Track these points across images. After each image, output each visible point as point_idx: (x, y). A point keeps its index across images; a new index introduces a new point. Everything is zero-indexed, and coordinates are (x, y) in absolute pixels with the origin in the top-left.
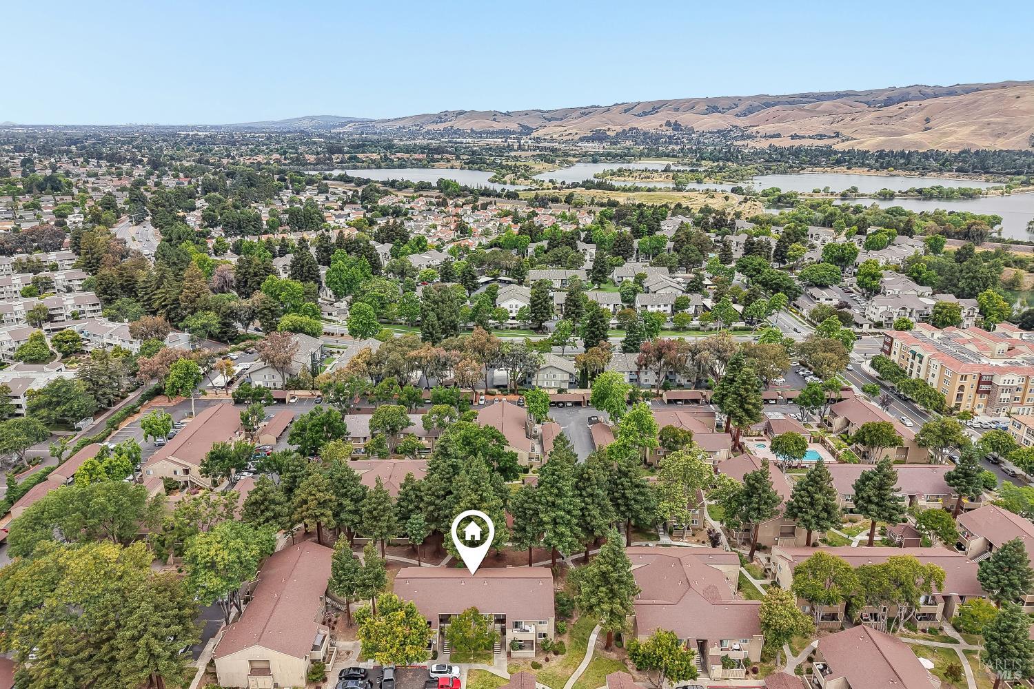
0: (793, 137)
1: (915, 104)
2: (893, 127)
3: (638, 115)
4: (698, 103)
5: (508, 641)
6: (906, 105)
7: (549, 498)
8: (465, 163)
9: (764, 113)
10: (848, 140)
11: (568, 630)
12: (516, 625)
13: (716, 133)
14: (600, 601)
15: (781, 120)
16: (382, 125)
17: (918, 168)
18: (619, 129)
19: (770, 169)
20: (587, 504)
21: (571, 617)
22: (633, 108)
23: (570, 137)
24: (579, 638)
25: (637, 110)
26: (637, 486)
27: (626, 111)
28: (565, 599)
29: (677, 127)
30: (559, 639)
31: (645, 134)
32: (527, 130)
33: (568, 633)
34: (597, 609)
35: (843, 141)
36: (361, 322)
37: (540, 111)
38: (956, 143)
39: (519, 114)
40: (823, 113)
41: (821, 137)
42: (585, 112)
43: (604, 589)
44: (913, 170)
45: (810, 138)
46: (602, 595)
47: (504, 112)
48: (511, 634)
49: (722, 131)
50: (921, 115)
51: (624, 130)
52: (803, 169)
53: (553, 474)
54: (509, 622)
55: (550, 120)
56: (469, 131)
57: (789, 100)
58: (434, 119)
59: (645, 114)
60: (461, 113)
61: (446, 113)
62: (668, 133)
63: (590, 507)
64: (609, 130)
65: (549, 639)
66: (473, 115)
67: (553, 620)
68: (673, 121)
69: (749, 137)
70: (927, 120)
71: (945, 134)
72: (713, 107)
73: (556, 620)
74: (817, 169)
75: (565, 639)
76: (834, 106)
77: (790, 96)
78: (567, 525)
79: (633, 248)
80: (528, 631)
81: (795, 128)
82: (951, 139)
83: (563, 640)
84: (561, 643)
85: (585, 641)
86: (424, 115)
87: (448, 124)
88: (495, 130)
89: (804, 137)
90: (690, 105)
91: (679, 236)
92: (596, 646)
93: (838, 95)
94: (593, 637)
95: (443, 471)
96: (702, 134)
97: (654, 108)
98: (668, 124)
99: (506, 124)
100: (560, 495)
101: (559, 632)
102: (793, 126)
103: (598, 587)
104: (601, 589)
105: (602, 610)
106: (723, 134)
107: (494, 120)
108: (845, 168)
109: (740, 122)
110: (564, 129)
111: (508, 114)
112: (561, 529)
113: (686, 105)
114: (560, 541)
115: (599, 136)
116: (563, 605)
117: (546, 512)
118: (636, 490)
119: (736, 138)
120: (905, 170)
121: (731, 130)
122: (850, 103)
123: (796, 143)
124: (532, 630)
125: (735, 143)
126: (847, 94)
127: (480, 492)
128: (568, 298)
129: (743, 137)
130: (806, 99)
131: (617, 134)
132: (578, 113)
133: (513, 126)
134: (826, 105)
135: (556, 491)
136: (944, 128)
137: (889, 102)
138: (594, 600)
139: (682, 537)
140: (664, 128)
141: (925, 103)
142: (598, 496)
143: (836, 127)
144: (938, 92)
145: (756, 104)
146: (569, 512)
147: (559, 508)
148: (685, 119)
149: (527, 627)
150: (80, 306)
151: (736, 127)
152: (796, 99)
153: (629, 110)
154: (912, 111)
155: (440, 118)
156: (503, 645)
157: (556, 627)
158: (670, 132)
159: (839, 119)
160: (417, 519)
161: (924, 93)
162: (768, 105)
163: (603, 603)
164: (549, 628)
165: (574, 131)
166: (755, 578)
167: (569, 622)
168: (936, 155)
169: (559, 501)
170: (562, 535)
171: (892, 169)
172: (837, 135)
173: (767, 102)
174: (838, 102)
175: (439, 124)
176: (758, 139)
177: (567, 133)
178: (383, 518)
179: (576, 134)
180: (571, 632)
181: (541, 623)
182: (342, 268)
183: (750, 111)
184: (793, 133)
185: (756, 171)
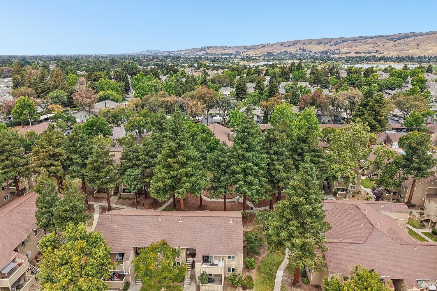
0: (356, 53)
1: (412, 38)
2: (402, 48)
3: (287, 47)
4: (313, 41)
5: (198, 275)
6: (408, 39)
7: (240, 152)
8: (211, 62)
9: (343, 44)
10: (382, 53)
11: (256, 265)
12: (206, 259)
13: (321, 52)
14: (290, 236)
15: (351, 47)
16: (177, 52)
17: (417, 61)
18: (279, 52)
19: (348, 63)
20: (272, 160)
21: (258, 254)
22: (284, 44)
23: (256, 55)
24: (266, 274)
25: (286, 45)
26: (313, 151)
27: (281, 45)
28: (253, 237)
29: (304, 50)
30: (248, 274)
31: (290, 53)
32: (239, 53)
33: (256, 268)
34: (287, 244)
35: (379, 54)
36: (141, 93)
37: (244, 46)
38: (433, 53)
39: (235, 47)
40: (370, 43)
41: (369, 53)
42: (263, 46)
43: (295, 223)
44: (415, 62)
45: (365, 53)
46: (293, 228)
47: (229, 47)
48: (201, 268)
49: (324, 52)
50: (415, 43)
51: (281, 52)
52: (363, 63)
53: (244, 131)
54: (199, 257)
55: (248, 49)
56: (214, 54)
57: (354, 39)
58: (200, 50)
59: (290, 46)
60: (210, 47)
61: (204, 48)
62: (300, 53)
63: (276, 163)
64: (274, 52)
65: (237, 273)
66: (216, 48)
67: (241, 255)
68: (302, 48)
69: (336, 54)
70: (418, 45)
71: (427, 50)
72: (319, 42)
73: (244, 257)
74: (370, 63)
75: (254, 274)
76: (374, 41)
77: (354, 38)
78: (255, 176)
79: (289, 78)
80: (217, 265)
81: (357, 49)
82: (430, 52)
83: (252, 275)
84: (249, 277)
85: (272, 277)
86: (195, 48)
87: (205, 52)
88: (225, 53)
89: (361, 53)
90: (310, 42)
91: (313, 71)
92: (283, 282)
93: (376, 37)
94: (280, 274)
95: (158, 139)
96: (315, 53)
97: (294, 43)
98: (300, 49)
99: (230, 51)
100: (249, 149)
101: (247, 267)
102: (356, 49)
103: (288, 221)
104: (291, 222)
105: (293, 245)
106: (325, 52)
107: (225, 50)
108: (383, 62)
109: (332, 48)
110: (255, 52)
111: (231, 48)
112: (250, 178)
113: (308, 42)
114: (249, 189)
115: (270, 54)
116: (251, 242)
117: (238, 164)
118: (314, 153)
119: (331, 54)
120: (411, 62)
121: (328, 51)
122: (381, 39)
123: (358, 55)
124: (221, 264)
125: (330, 56)
126: (380, 36)
127: (178, 141)
128: (257, 85)
129: (334, 54)
130: (360, 39)
131: (278, 54)
132: (261, 46)
133: (233, 52)
134: (371, 40)
135: (246, 146)
136: (427, 47)
137: (399, 39)
138: (284, 234)
139: (345, 197)
140: (298, 51)
141: (416, 38)
142: (282, 153)
143: (376, 49)
144: (421, 34)
145: (339, 41)
146: (257, 165)
147: (248, 160)
148: (308, 47)
149: (216, 262)
150: (3, 93)
151: (330, 50)
152: (357, 39)
153: (283, 44)
154: (411, 41)
155: (202, 49)
156: (193, 277)
157: (245, 262)
158: (301, 52)
159: (377, 45)
160: (132, 172)
161: (414, 35)
162: (344, 41)
163: (294, 237)
164: (237, 263)
165: (259, 53)
166: (415, 227)
167: (257, 258)
168: (425, 57)
169: (248, 154)
170: (251, 183)
171: (405, 62)
172: (377, 52)
173: (344, 40)
174: (375, 39)
175: (201, 52)
176: (341, 54)
177: (256, 53)
178: (103, 170)
179: (260, 54)
180: (259, 268)
181: (230, 258)
182: (139, 78)
183: (336, 44)
184: (356, 52)
185: (342, 63)
